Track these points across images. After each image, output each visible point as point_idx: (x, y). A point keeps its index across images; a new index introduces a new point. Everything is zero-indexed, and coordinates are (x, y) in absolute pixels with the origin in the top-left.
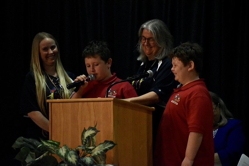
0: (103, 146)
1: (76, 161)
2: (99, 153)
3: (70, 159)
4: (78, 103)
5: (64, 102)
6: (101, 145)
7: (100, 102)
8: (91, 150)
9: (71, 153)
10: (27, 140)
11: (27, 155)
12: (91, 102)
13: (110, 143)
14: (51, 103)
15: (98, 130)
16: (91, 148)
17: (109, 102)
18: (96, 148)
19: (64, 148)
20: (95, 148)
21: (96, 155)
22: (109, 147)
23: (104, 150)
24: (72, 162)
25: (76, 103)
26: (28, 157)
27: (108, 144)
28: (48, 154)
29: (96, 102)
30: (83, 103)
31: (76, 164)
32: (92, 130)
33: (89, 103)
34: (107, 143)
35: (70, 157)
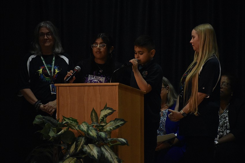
0: (114, 123)
1: (96, 135)
2: (111, 128)
3: (91, 133)
4: (84, 87)
5: (70, 86)
6: (112, 122)
7: (105, 87)
8: (103, 126)
9: (91, 129)
10: (45, 117)
11: (50, 130)
12: (97, 87)
13: (121, 121)
14: (59, 86)
15: (114, 110)
16: (103, 124)
17: (115, 86)
18: (108, 124)
19: (85, 124)
20: (106, 125)
21: (109, 130)
22: (120, 124)
23: (116, 127)
24: (93, 136)
25: (83, 87)
26: (50, 132)
27: (119, 121)
28: (68, 129)
29: (102, 86)
30: (89, 87)
31: (96, 137)
32: (109, 110)
33: (95, 87)
34: (117, 120)
35: (91, 131)
